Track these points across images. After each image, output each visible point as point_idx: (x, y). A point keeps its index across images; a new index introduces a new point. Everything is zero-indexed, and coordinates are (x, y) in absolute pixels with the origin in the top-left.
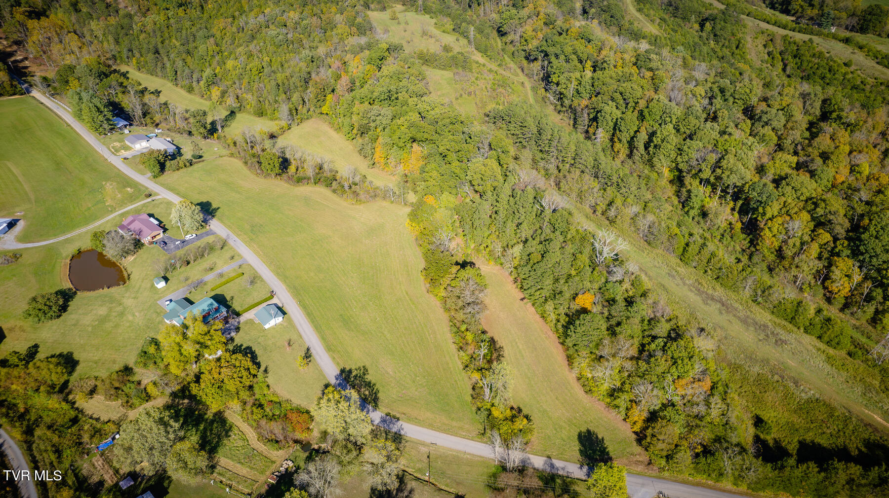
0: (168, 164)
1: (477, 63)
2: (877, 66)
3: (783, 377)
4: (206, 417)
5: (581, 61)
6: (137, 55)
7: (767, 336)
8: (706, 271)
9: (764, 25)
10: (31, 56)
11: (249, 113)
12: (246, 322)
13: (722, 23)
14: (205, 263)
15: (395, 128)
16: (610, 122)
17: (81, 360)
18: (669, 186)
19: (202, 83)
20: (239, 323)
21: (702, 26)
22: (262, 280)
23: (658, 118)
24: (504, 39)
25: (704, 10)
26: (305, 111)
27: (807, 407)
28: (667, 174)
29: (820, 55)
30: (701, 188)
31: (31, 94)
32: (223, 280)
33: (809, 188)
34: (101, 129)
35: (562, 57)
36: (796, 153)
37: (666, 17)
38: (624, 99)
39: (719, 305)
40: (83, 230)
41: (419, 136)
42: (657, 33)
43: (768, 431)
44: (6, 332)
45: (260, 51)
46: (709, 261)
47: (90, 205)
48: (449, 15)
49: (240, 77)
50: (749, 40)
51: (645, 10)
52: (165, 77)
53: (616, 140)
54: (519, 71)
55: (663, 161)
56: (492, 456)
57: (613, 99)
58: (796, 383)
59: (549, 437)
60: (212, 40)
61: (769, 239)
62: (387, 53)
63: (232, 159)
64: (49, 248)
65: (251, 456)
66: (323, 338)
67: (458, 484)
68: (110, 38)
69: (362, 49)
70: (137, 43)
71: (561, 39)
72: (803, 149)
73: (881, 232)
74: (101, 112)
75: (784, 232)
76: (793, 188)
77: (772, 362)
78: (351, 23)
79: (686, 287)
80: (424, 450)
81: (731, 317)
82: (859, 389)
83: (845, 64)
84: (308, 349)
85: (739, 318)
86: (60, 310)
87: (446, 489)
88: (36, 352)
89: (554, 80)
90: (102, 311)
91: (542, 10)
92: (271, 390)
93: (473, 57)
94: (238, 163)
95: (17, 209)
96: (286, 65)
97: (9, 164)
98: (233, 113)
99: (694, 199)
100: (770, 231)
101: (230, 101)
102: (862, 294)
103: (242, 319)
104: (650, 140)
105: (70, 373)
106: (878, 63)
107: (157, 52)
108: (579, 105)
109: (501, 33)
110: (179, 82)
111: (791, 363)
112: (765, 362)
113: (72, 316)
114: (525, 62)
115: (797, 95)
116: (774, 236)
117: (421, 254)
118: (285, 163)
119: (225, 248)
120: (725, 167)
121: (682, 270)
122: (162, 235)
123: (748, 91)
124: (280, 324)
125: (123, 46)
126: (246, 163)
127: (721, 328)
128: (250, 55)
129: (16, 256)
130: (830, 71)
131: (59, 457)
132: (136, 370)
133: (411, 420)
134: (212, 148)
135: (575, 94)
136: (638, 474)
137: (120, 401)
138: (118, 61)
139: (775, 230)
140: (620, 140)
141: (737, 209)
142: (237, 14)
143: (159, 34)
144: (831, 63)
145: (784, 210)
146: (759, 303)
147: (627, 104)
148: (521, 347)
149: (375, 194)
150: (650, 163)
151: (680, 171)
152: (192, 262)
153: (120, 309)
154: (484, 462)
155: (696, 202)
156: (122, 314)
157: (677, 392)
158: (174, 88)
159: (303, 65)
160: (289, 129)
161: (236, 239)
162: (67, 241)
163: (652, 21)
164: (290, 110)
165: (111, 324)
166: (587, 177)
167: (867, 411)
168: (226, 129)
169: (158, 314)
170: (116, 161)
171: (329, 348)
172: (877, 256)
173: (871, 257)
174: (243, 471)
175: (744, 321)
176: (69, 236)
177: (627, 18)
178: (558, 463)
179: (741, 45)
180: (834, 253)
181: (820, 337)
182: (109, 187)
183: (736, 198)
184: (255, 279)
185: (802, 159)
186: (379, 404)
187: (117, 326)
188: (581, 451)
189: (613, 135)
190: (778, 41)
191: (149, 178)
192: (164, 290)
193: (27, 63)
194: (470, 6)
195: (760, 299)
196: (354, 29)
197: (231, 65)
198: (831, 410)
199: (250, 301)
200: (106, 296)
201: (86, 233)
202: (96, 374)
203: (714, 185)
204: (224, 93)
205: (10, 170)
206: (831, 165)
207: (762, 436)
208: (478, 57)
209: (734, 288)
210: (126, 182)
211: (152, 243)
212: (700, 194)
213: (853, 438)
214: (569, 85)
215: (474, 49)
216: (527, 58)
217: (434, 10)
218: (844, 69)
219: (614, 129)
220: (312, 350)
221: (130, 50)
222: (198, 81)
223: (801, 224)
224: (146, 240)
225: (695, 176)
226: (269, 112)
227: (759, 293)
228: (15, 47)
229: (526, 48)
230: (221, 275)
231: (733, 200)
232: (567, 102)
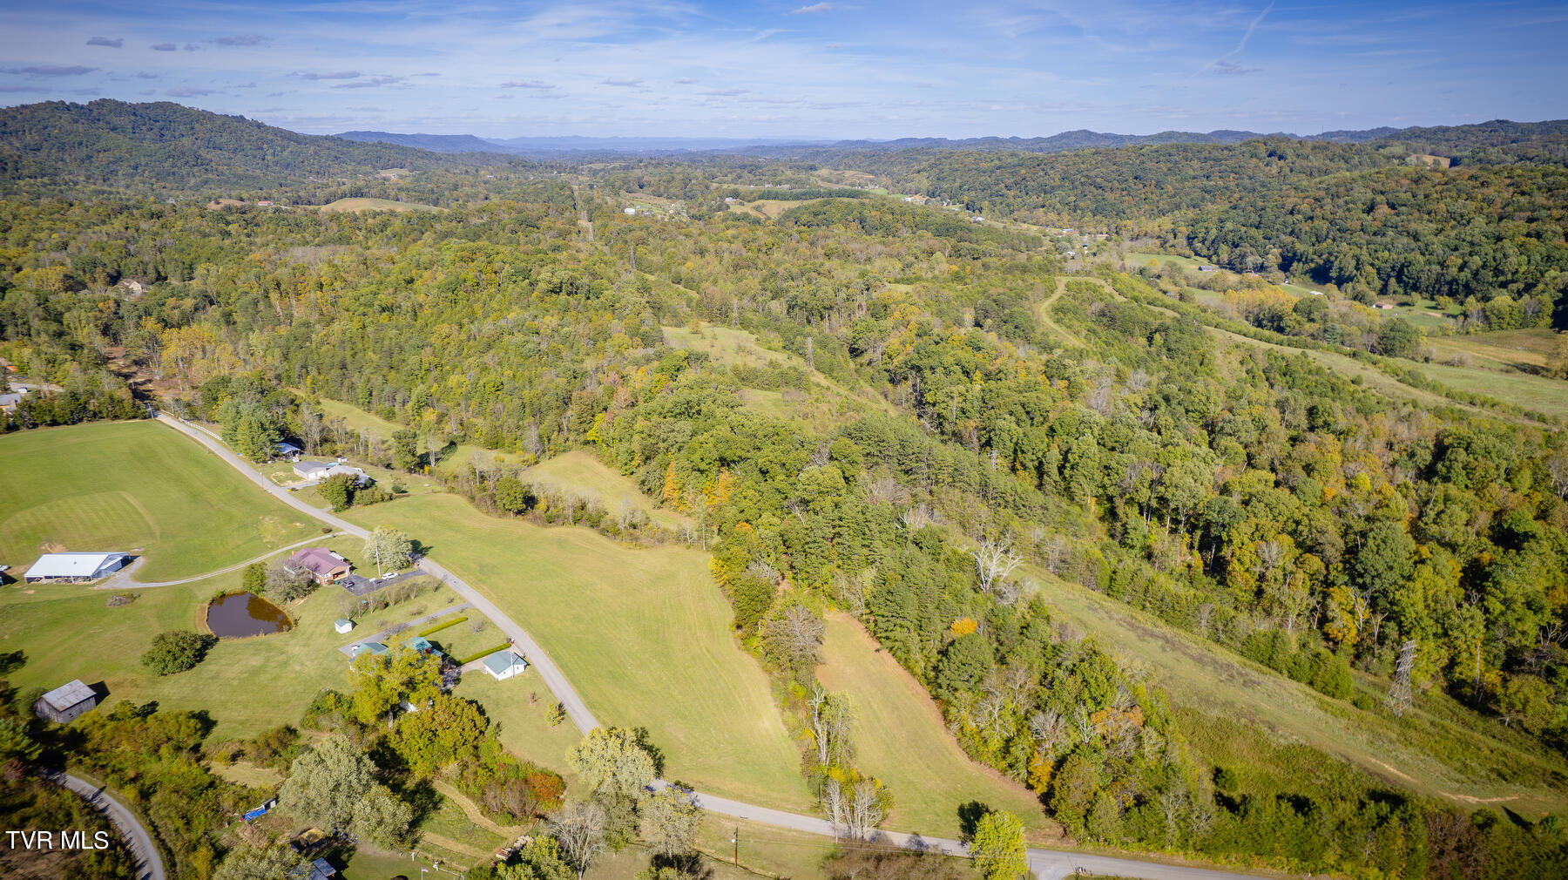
0: (358, 494)
1: (818, 385)
2: (1398, 384)
3: (1253, 722)
4: (404, 787)
5: (967, 373)
6: (314, 372)
7: (1232, 676)
8: (1144, 607)
9: (1240, 339)
10: (157, 378)
11: (478, 445)
12: (470, 673)
13: (1178, 333)
14: (413, 605)
15: (696, 445)
16: (1008, 443)
17: (220, 720)
18: (1098, 524)
19: (409, 405)
20: (459, 673)
21: (1150, 339)
22: (495, 626)
23: (1074, 430)
24: (859, 360)
25: (1152, 319)
26: (561, 440)
27: (1287, 756)
28: (1095, 509)
29: (1319, 371)
30: (1143, 521)
31: (159, 418)
32: (436, 625)
33: (1290, 506)
34: (260, 454)
35: (940, 370)
36: (1273, 470)
37: (1098, 329)
38: (1028, 413)
39: (1160, 642)
40: (230, 569)
41: (728, 455)
42: (1083, 346)
43: (1233, 786)
44: (109, 689)
45: (500, 364)
46: (1146, 591)
47: (240, 543)
48: (777, 330)
49: (468, 397)
50: (1217, 353)
51: (1066, 321)
52: (354, 401)
53: (1018, 466)
54: (881, 398)
55: (1085, 486)
56: (831, 833)
57: (1011, 413)
58: (1272, 728)
59: (916, 811)
60: (428, 349)
61: (1241, 577)
62: (685, 363)
63: (452, 495)
64: (181, 590)
65: (469, 832)
66: (583, 694)
67: (779, 866)
68: (277, 352)
69: (649, 360)
70: (316, 357)
71: (939, 348)
72: (1282, 464)
73: (1383, 546)
74: (265, 430)
75: (1259, 563)
76: (1267, 505)
77: (1238, 705)
78: (634, 333)
79: (1114, 622)
80: (730, 825)
81: (1179, 655)
82: (1364, 737)
83: (1353, 382)
84: (560, 706)
85: (1192, 657)
86: (195, 656)
87: (762, 872)
88: (153, 711)
89: (929, 400)
90: (256, 661)
91: (913, 319)
92: (505, 751)
93: (812, 379)
94: (462, 501)
95: (135, 545)
96: (536, 382)
97: (124, 495)
98: (452, 444)
99: (1132, 534)
100: (1242, 564)
101: (451, 427)
102: (1373, 634)
103: (464, 669)
104: (1066, 459)
105: (203, 736)
106: (1399, 381)
107: (344, 367)
108: (966, 427)
109: (855, 352)
110: (375, 405)
111: (1265, 706)
112: (1228, 704)
113: (211, 667)
114: (889, 386)
115: (1272, 403)
116: (1247, 570)
117: (730, 606)
118: (530, 501)
119: (441, 590)
120: (1168, 482)
121: (1109, 603)
122: (347, 574)
123: (1204, 398)
124: (521, 676)
125: (294, 361)
126: (473, 498)
127: (1165, 667)
128: (484, 368)
129: (131, 597)
130: (1333, 390)
131: (188, 823)
132: (301, 731)
133: (708, 789)
134: (420, 485)
135: (960, 413)
136: (1049, 849)
137: (276, 769)
138: (284, 383)
139: (1246, 560)
140: (1025, 468)
141: (1196, 545)
142: (465, 321)
143: (348, 345)
144: (1334, 380)
145: (1257, 535)
146: (1222, 643)
147: (1032, 419)
148: (875, 706)
149: (661, 539)
150: (1068, 493)
151: (1110, 499)
152: (391, 604)
153: (282, 658)
154: (819, 839)
155: (1135, 538)
156: (284, 664)
157: (1094, 728)
158: (366, 414)
159: (562, 381)
160: (536, 463)
161: (457, 580)
162: (205, 582)
163: (1077, 333)
164: (541, 437)
165: (268, 676)
166: (970, 497)
167: (1374, 760)
168: (441, 463)
169: (339, 662)
170: (281, 494)
171: (591, 706)
172: (1379, 575)
173: (1373, 577)
174: (458, 847)
175: (1199, 660)
176: (208, 576)
177: (1039, 331)
178: (927, 840)
179: (1206, 361)
180: (1328, 583)
181: (1311, 683)
182: (268, 522)
183: (1192, 529)
184: (483, 626)
185: (1280, 477)
186: (665, 771)
187: (276, 678)
188: (962, 826)
189: (1015, 460)
190: (1259, 357)
191: (329, 512)
192: (348, 636)
193: (150, 386)
194: (809, 322)
195: (1223, 637)
196: (638, 340)
197: (455, 381)
198: (1321, 758)
199: (476, 649)
200: (261, 644)
201: (236, 572)
202: (242, 737)
203: (1156, 511)
204: (441, 418)
205: (125, 499)
206: (1318, 477)
207: (1225, 794)
208: (819, 378)
209: (1185, 624)
210: (295, 516)
211: (331, 582)
212: (1142, 527)
213: (1352, 789)
214: (950, 402)
215: (812, 368)
216: (892, 381)
217: (755, 323)
218: (1352, 387)
219: (1015, 452)
220: (566, 707)
221: (304, 367)
222: (404, 403)
223: (1281, 550)
224: (323, 578)
225: (1130, 502)
226: (507, 442)
227: (1221, 627)
228: (134, 369)
229: (891, 367)
230: (434, 620)
231: (1187, 531)
232: (948, 427)
